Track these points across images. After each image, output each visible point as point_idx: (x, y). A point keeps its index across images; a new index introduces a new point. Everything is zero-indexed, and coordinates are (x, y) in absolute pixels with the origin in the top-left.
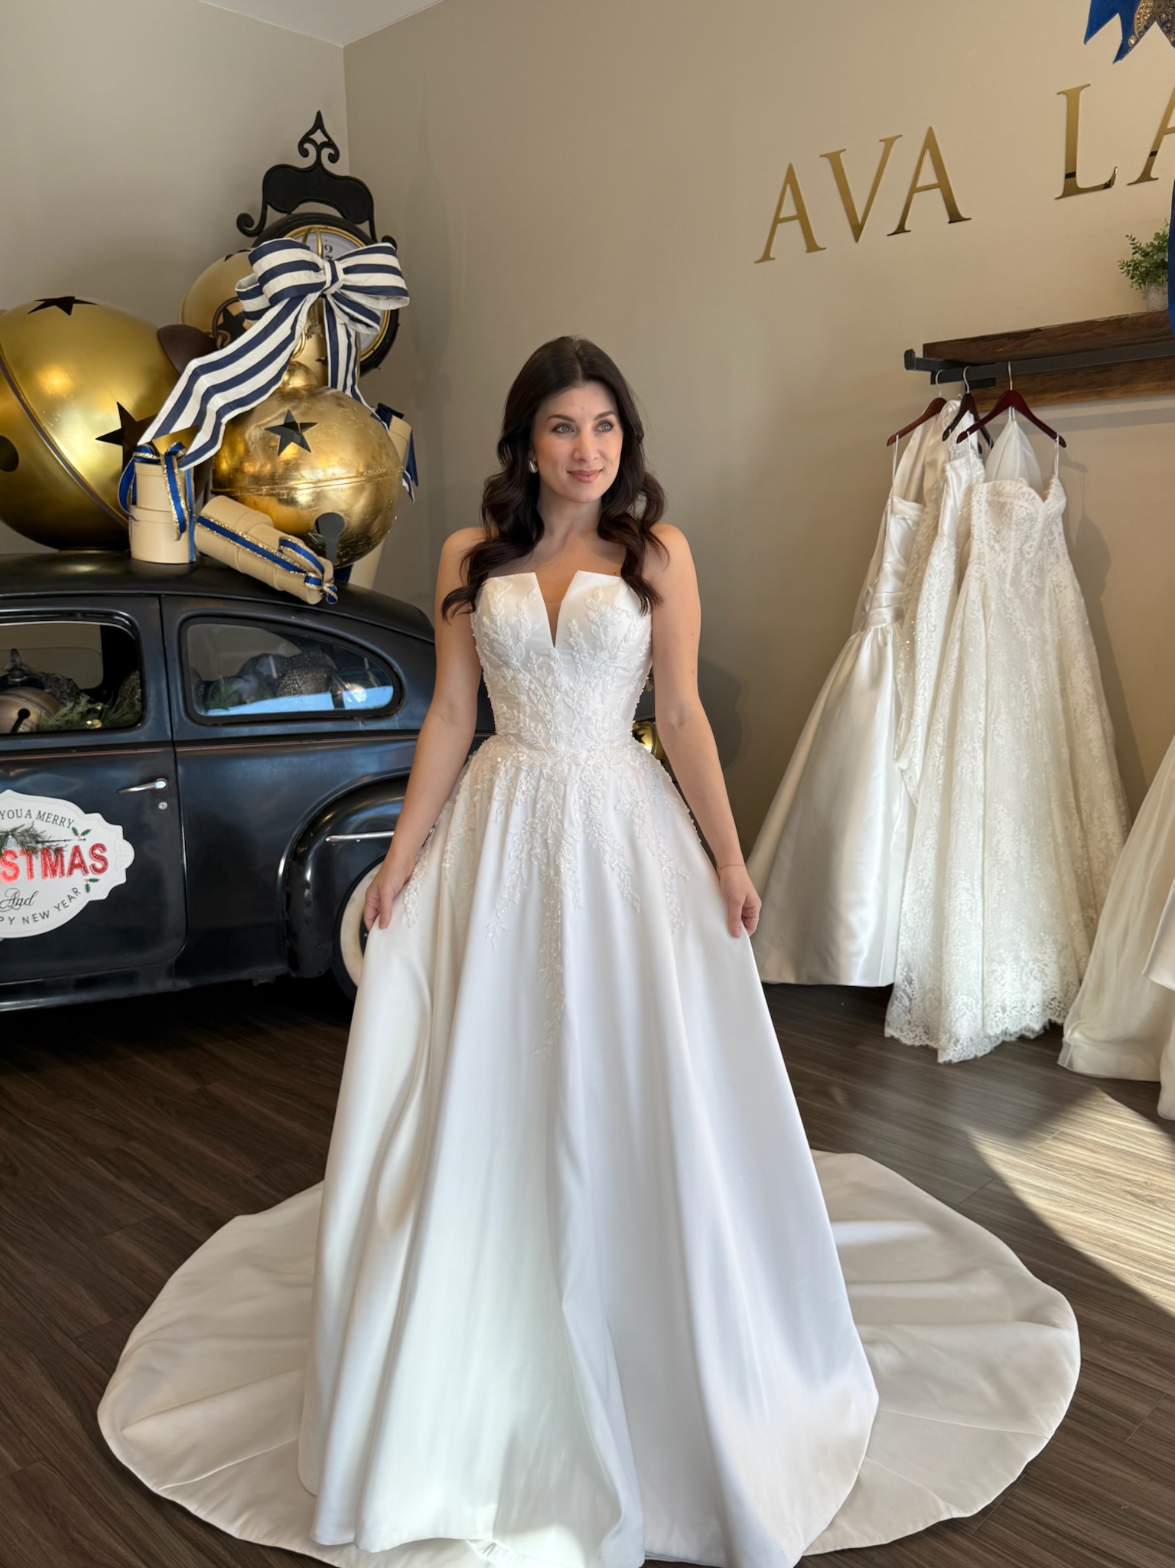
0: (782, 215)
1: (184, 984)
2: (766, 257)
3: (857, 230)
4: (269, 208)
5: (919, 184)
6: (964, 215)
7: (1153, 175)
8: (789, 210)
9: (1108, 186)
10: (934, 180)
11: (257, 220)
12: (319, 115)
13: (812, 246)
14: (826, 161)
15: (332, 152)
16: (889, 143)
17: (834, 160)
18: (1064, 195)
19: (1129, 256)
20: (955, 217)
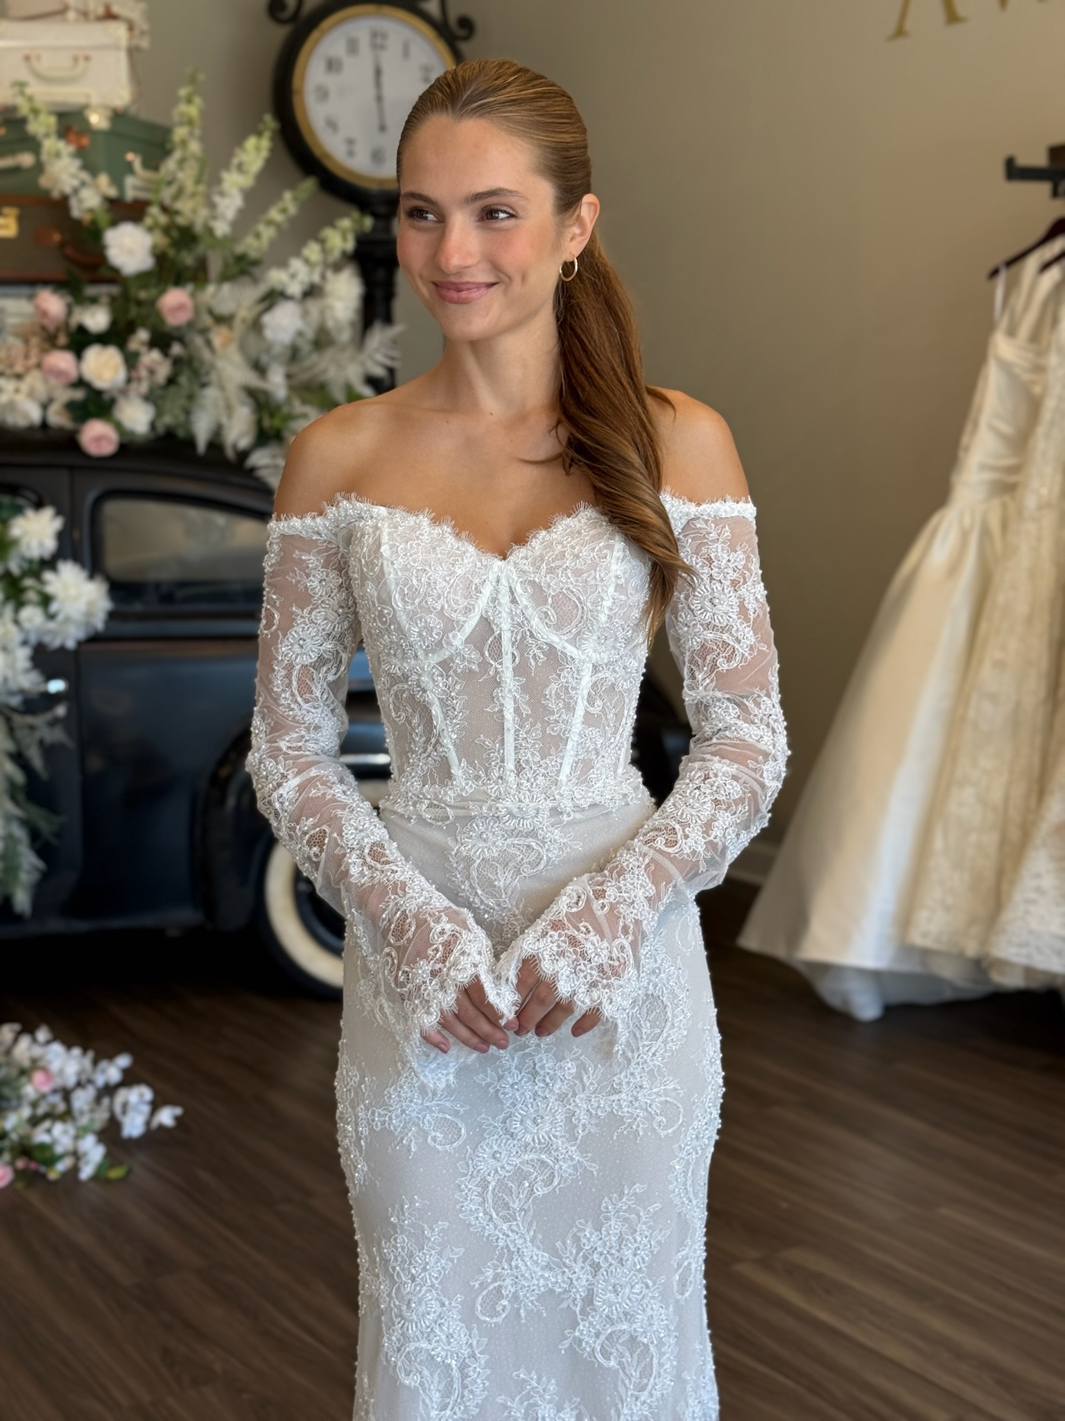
1: (81, 926)
11: (292, 4)
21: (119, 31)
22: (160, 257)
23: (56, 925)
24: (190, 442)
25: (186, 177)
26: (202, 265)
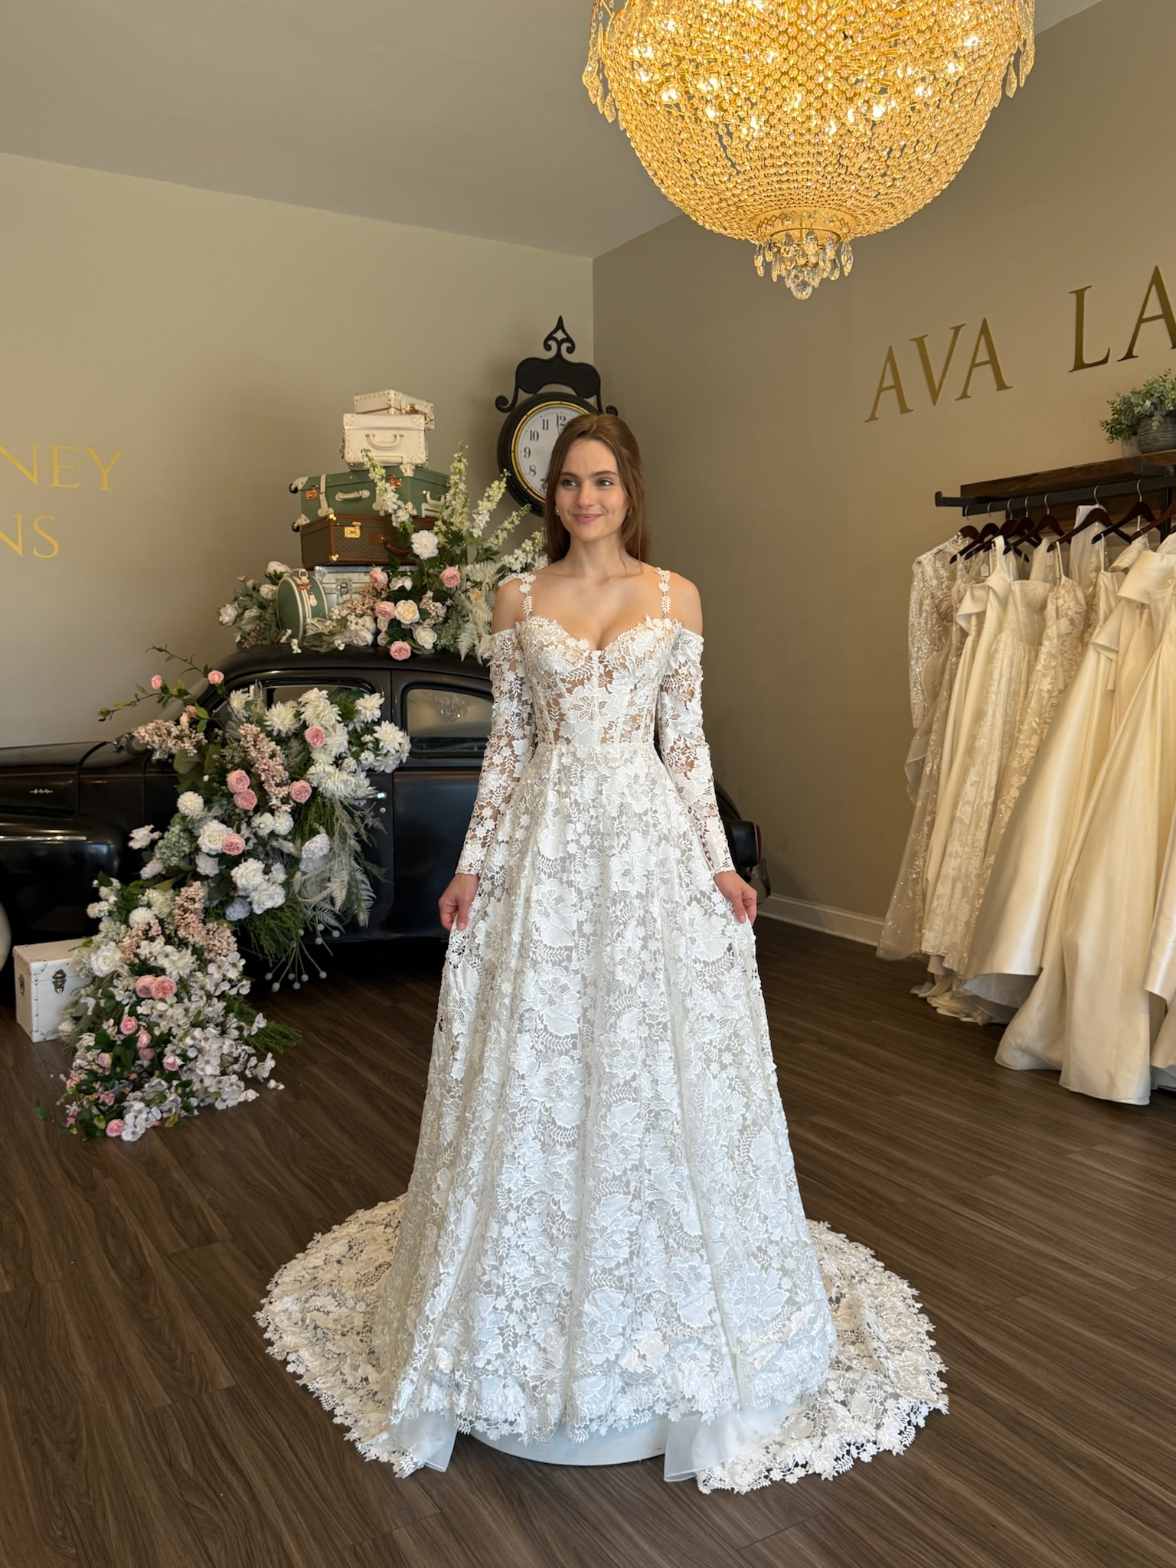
0: (885, 385)
1: (392, 936)
2: (873, 418)
3: (935, 395)
4: (520, 391)
5: (978, 361)
6: (1008, 385)
7: (1134, 354)
8: (889, 381)
9: (1105, 361)
10: (987, 358)
11: (510, 400)
12: (560, 319)
13: (904, 409)
14: (914, 344)
15: (569, 345)
16: (957, 329)
17: (920, 342)
18: (1075, 369)
19: (1109, 417)
20: (1001, 386)
21: (419, 420)
22: (441, 549)
23: (378, 935)
24: (458, 655)
25: (458, 504)
26: (464, 554)
